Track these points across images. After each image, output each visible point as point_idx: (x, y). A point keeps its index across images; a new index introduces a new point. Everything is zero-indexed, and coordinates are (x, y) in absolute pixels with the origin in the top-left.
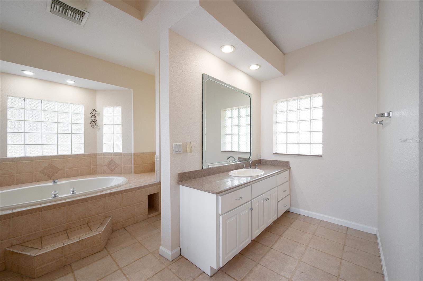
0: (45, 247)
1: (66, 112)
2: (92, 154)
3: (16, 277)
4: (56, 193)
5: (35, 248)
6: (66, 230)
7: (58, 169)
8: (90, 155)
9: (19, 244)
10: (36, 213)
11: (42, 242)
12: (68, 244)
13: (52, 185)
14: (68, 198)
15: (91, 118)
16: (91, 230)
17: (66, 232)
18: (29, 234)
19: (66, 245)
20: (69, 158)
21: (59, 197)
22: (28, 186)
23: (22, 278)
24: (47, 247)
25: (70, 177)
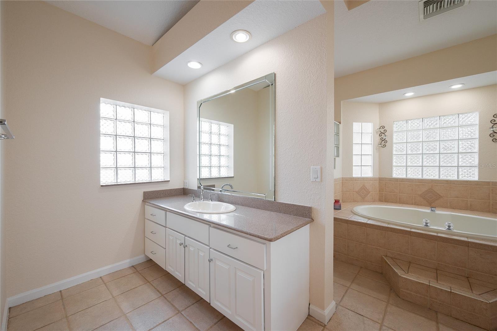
0: (410, 274)
1: (446, 126)
2: (492, 182)
3: (387, 285)
4: (427, 222)
5: (402, 269)
6: (437, 270)
7: (440, 195)
8: (488, 183)
9: (392, 258)
10: (406, 235)
11: (410, 268)
12: (435, 286)
13: (429, 212)
14: (442, 233)
15: (492, 128)
16: (472, 290)
17: (436, 271)
18: (399, 253)
19: (431, 286)
20: (454, 184)
21: (430, 227)
22: (408, 207)
23: (391, 289)
24: (413, 274)
25: (455, 209)
